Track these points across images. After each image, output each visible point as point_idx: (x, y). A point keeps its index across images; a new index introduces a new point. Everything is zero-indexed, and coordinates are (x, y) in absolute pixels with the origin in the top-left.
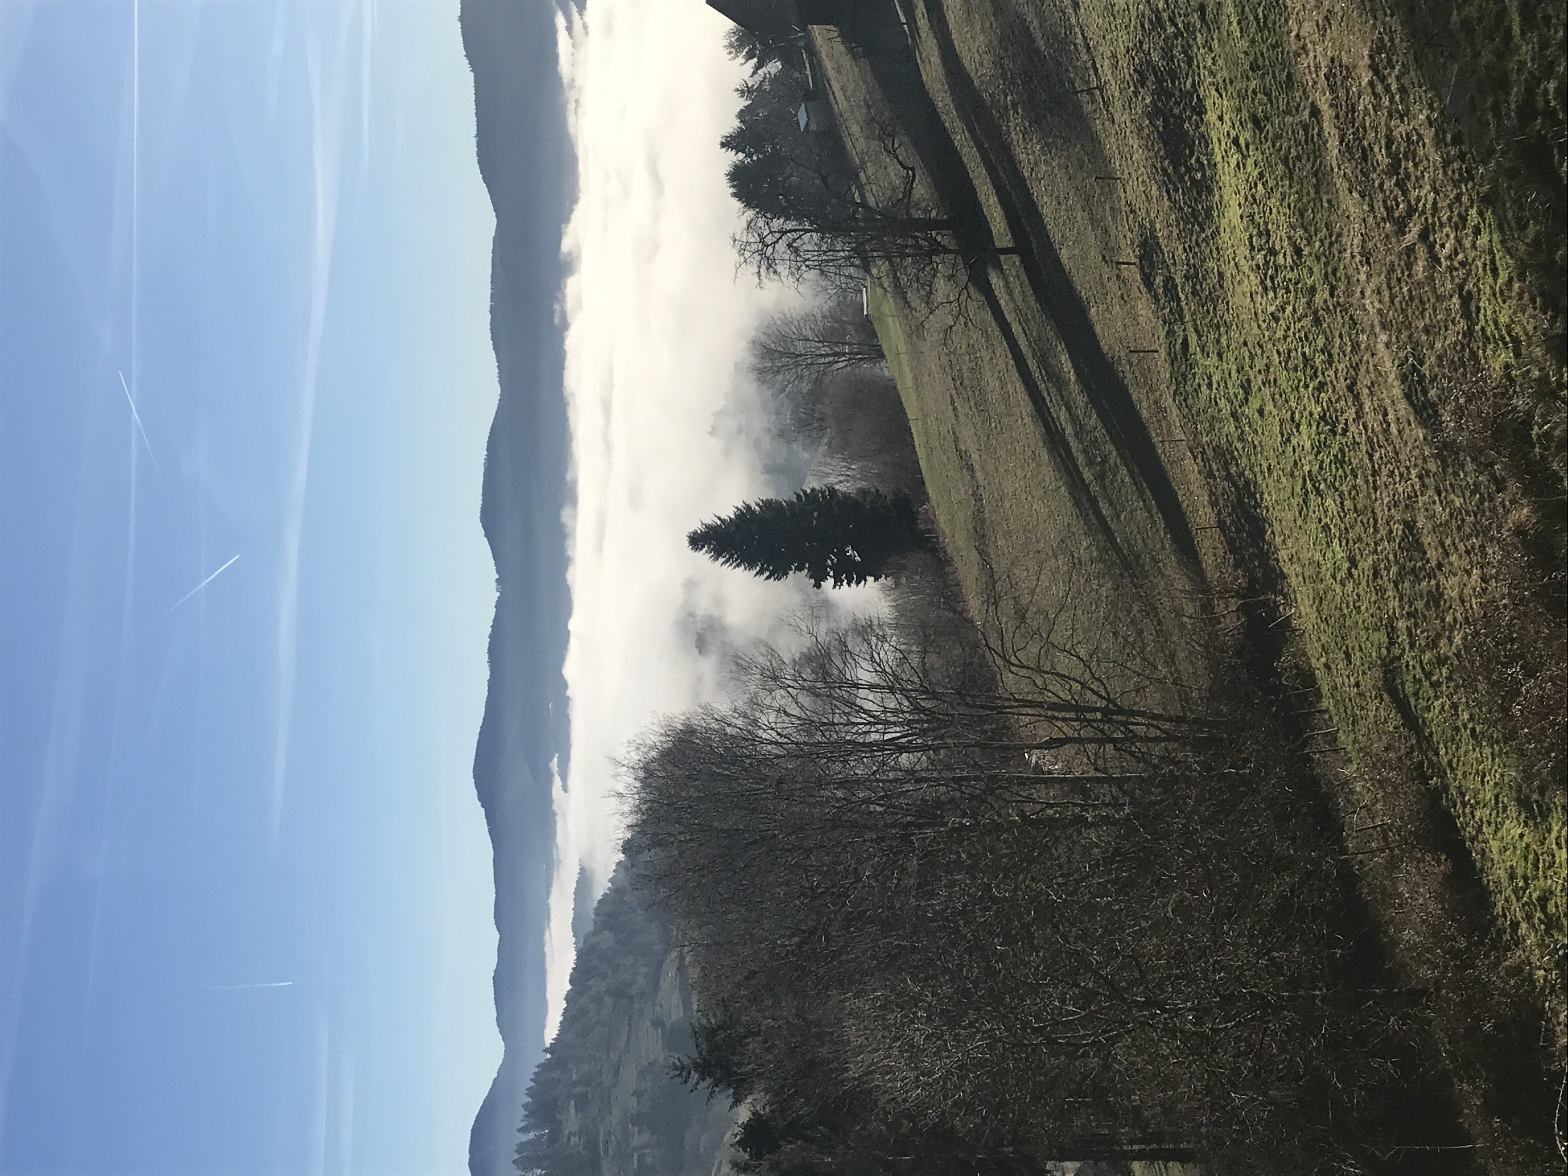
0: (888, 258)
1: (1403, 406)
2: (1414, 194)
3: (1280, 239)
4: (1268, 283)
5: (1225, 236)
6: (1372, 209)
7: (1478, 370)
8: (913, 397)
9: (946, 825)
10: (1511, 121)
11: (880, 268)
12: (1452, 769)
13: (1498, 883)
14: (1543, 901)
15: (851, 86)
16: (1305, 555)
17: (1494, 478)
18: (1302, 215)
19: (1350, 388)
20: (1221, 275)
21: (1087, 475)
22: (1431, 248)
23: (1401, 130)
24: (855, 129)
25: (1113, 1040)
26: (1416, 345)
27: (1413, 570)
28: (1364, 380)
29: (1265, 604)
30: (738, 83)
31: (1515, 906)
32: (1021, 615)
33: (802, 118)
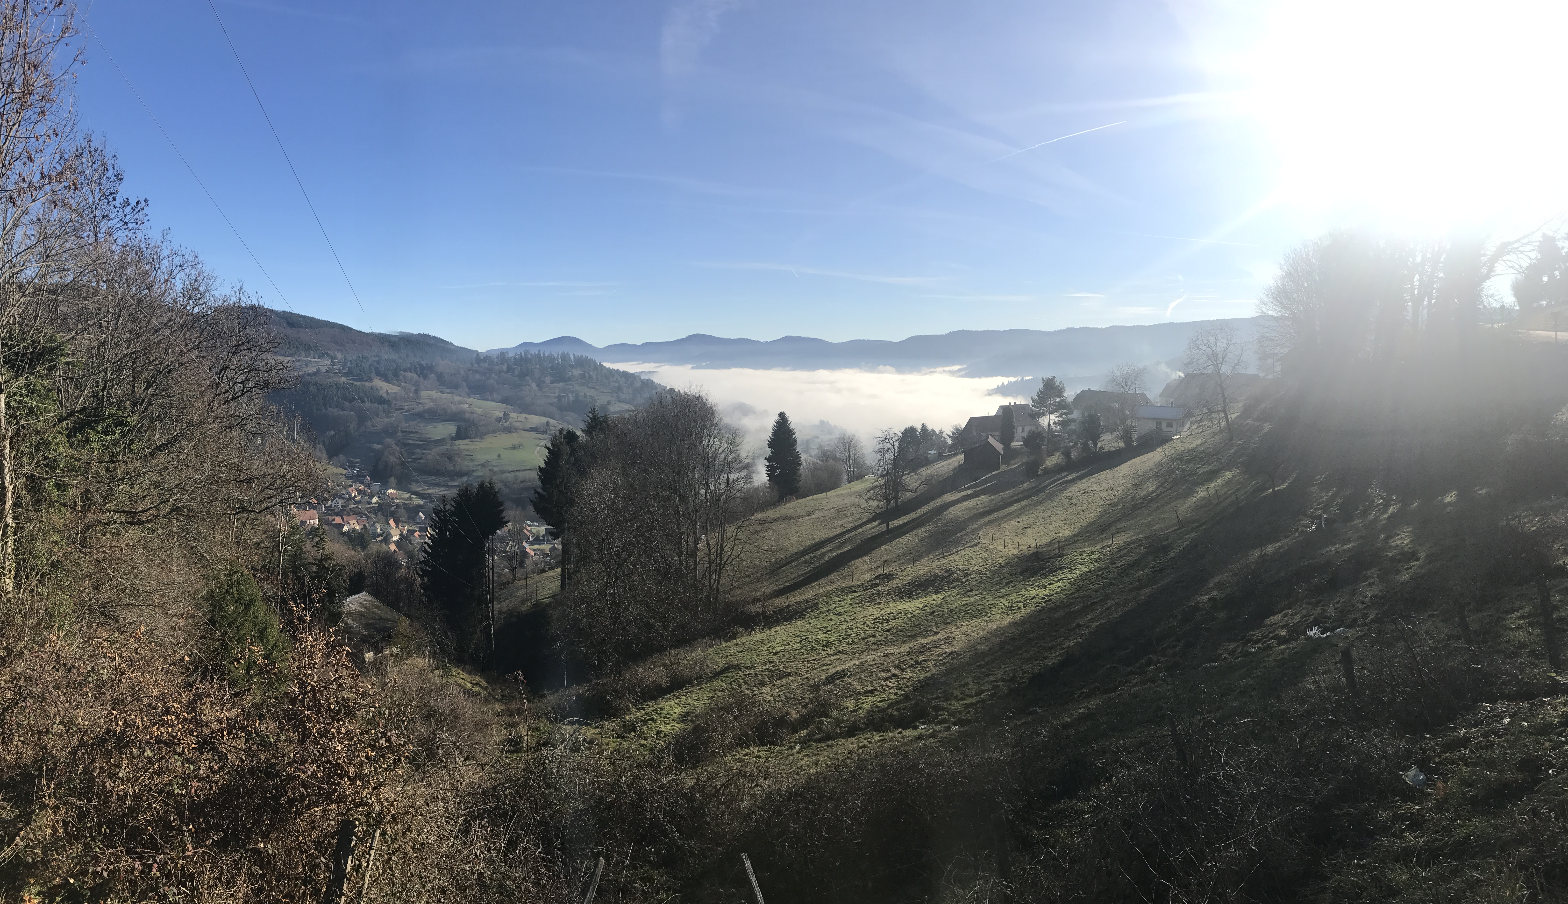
0: (885, 484)
1: (833, 671)
2: (908, 670)
3: (892, 624)
4: (877, 620)
5: (893, 604)
6: (903, 656)
7: (846, 697)
8: (836, 494)
9: (680, 505)
10: (933, 703)
11: (882, 481)
12: (700, 689)
13: (659, 703)
14: (652, 719)
15: (943, 469)
16: (778, 636)
17: (807, 704)
18: (901, 631)
19: (839, 652)
20: (880, 603)
21: (807, 557)
22: (890, 678)
23: (930, 664)
24: (929, 471)
25: (603, 564)
26: (855, 675)
27: (773, 676)
28: (842, 656)
29: (760, 621)
30: (943, 429)
31: (651, 709)
32: (755, 533)
33: (932, 452)
